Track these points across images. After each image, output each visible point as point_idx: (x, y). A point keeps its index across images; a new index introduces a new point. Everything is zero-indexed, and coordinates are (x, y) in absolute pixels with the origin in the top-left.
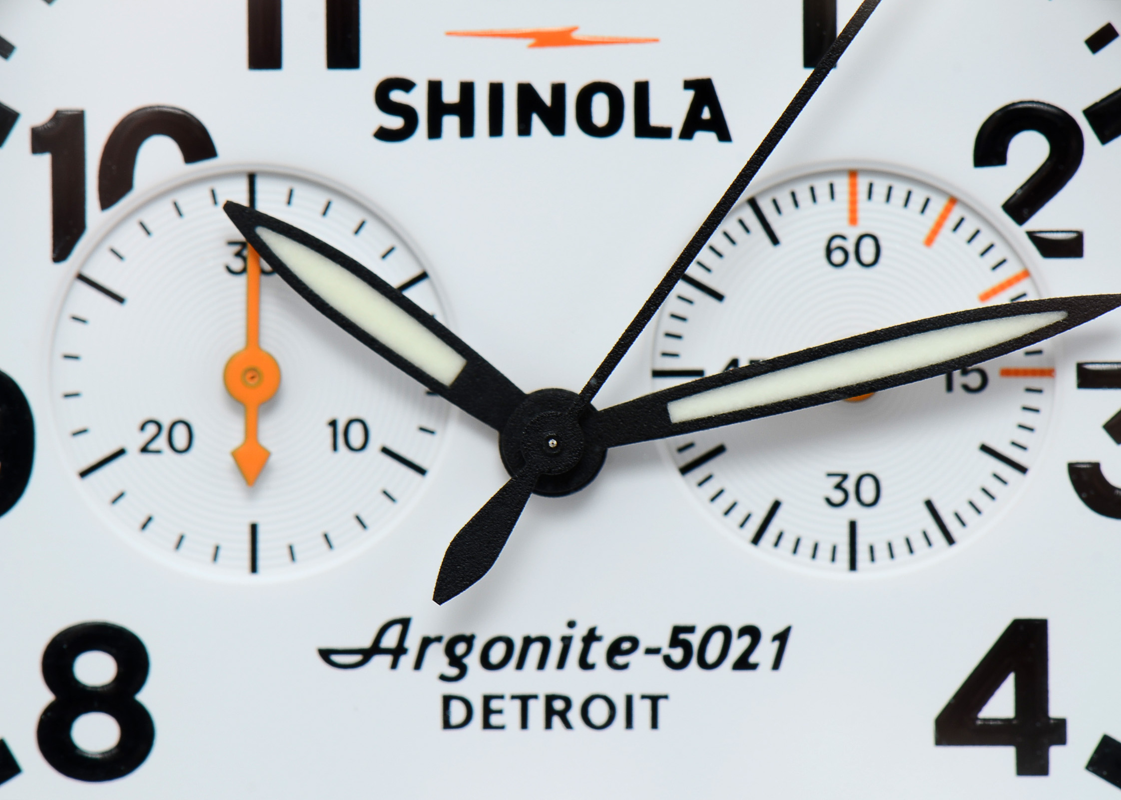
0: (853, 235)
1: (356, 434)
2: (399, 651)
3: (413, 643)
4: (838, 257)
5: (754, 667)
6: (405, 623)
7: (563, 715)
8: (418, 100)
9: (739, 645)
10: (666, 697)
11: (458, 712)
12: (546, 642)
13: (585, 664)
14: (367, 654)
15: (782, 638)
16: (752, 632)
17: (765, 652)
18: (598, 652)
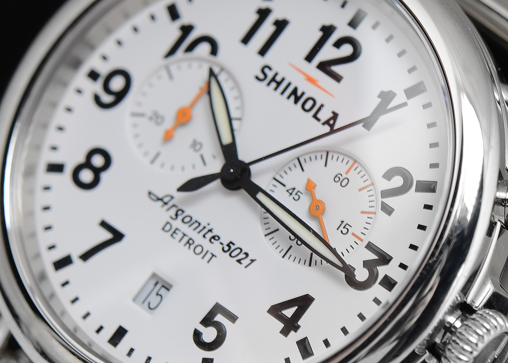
0: (344, 176)
1: (198, 147)
2: (166, 203)
3: (170, 204)
4: (337, 179)
5: (241, 263)
6: (172, 198)
7: (190, 244)
8: (270, 74)
9: (242, 256)
10: (216, 257)
11: (168, 227)
12: (200, 224)
13: (204, 236)
14: (159, 199)
15: (252, 261)
16: (247, 255)
17: (246, 262)
18: (209, 235)
